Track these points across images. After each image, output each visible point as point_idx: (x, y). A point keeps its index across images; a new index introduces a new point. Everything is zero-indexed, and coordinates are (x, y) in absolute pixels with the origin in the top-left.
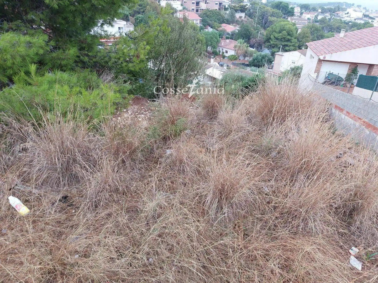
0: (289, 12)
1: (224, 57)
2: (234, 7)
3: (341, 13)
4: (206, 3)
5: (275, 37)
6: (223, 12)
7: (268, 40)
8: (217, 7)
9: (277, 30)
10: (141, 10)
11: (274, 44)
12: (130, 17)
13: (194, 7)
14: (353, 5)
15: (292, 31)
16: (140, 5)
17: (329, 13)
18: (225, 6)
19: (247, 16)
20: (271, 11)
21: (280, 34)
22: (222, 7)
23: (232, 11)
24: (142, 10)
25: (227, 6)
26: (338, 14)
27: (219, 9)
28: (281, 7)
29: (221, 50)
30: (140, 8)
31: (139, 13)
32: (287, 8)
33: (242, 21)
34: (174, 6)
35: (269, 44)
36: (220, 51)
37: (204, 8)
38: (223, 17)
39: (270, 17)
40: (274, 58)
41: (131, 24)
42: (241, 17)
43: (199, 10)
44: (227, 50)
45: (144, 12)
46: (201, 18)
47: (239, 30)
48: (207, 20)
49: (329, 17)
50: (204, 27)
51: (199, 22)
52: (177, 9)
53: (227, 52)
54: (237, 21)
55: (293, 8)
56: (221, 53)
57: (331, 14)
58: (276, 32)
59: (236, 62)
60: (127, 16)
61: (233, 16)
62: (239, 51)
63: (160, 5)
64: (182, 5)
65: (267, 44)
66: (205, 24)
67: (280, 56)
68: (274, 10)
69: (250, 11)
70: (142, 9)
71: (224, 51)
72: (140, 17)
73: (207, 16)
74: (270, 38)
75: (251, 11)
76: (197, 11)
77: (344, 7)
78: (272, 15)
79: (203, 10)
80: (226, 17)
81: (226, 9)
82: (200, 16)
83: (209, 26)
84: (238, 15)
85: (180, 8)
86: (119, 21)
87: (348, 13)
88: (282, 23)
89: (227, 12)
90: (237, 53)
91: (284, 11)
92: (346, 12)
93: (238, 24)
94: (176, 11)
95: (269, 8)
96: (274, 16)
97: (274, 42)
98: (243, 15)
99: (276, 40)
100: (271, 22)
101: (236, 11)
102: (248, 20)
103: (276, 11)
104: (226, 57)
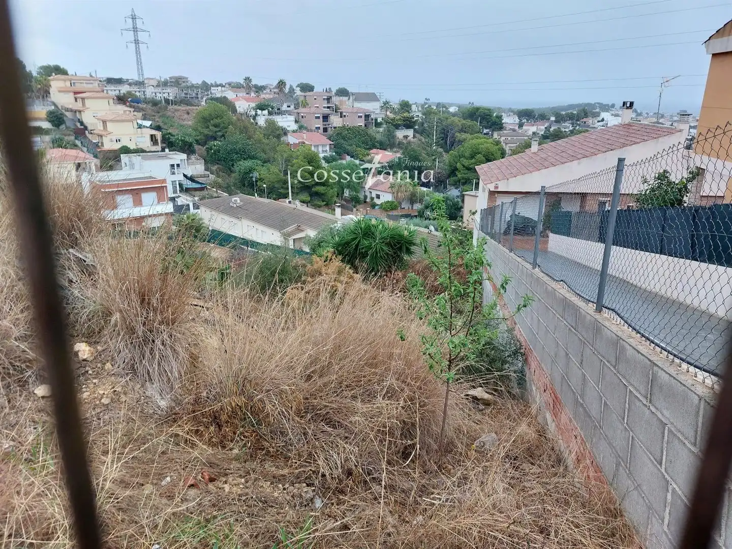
0: (494, 123)
1: (373, 206)
2: (392, 120)
3: (591, 121)
4: (341, 117)
5: (464, 166)
6: (372, 130)
7: (453, 172)
8: (361, 123)
9: (467, 154)
10: (217, 133)
11: (463, 178)
12: (196, 147)
13: (320, 124)
14: (613, 106)
15: (493, 155)
16: (216, 126)
17: (570, 122)
18: (376, 120)
19: (417, 135)
20: (460, 124)
21: (473, 161)
22: (370, 120)
23: (388, 127)
24: (220, 134)
25: (379, 120)
26: (585, 122)
27: (365, 125)
28: (480, 116)
29: (368, 194)
30: (218, 129)
31: (215, 139)
32: (488, 117)
33: (409, 143)
34: (280, 124)
35: (454, 178)
36: (366, 197)
37: (338, 126)
38: (372, 139)
39: (458, 134)
40: (463, 201)
41: (199, 158)
42: (406, 137)
43: (329, 129)
44: (378, 193)
45: (223, 136)
46: (333, 141)
47: (399, 158)
48: (343, 145)
49: (571, 128)
50: (338, 157)
51: (328, 148)
52: (288, 129)
53: (378, 197)
54: (400, 143)
55: (500, 118)
56: (368, 200)
57: (573, 124)
58: (464, 157)
59: (395, 213)
60: (191, 145)
61: (390, 136)
62: (399, 194)
63: (257, 123)
64: (296, 122)
65: (453, 179)
66: (340, 150)
67: (473, 198)
68: (464, 122)
69: (423, 125)
70: (220, 131)
71: (374, 195)
72: (215, 146)
73: (344, 138)
74: (456, 169)
75: (425, 125)
76: (325, 130)
77: (597, 110)
78: (462, 130)
79: (335, 128)
80: (378, 137)
81: (378, 125)
82: (329, 139)
83: (348, 155)
84: (400, 134)
85: (294, 126)
86: (173, 154)
87: (603, 120)
88: (475, 141)
89: (381, 130)
90: (397, 198)
91: (485, 123)
92: (600, 119)
93: (402, 148)
94: (285, 132)
95: (456, 119)
96: (465, 132)
97: (463, 175)
98: (410, 133)
99: (466, 171)
100: (460, 142)
101: (397, 127)
102: (420, 140)
103: (469, 122)
104: (378, 205)
